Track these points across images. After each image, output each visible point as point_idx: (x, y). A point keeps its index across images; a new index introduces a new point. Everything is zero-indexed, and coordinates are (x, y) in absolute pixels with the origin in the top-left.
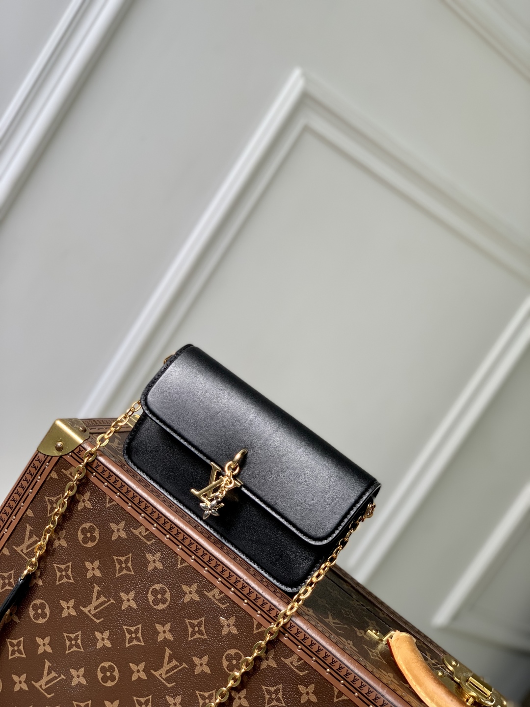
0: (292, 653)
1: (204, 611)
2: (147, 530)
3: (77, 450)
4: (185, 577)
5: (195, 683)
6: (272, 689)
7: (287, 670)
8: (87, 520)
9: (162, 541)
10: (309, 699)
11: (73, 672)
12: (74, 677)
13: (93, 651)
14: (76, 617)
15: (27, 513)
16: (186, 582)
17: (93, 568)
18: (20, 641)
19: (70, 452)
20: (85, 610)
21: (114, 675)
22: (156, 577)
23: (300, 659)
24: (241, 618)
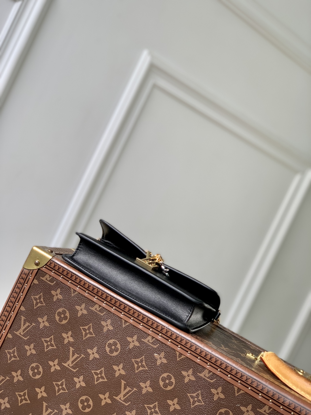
0: (204, 369)
1: (143, 352)
2: (100, 306)
3: (49, 263)
4: (128, 332)
5: (143, 400)
6: (194, 395)
7: (202, 381)
8: (61, 307)
9: (110, 312)
10: (219, 397)
11: (62, 407)
12: (63, 410)
13: (74, 391)
14: (61, 370)
15: (21, 309)
16: (129, 335)
17: (68, 337)
18: (25, 393)
20: (66, 365)
21: (90, 404)
22: (109, 335)
23: (210, 372)
24: (168, 352)
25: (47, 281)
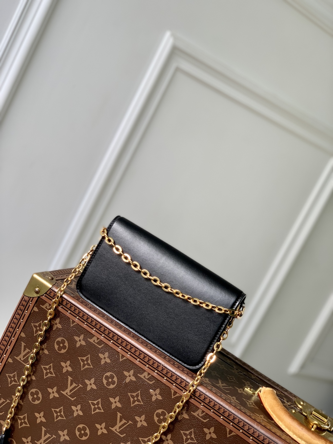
0: (198, 408)
1: (139, 386)
2: (98, 338)
3: (49, 292)
4: (125, 366)
5: (138, 433)
6: (188, 432)
7: (195, 419)
8: (60, 336)
9: (108, 345)
10: (211, 437)
11: (60, 433)
12: (61, 436)
13: (72, 419)
14: (59, 398)
15: (21, 335)
16: (126, 369)
17: (66, 366)
18: (25, 416)
19: (45, 294)
20: (64, 393)
21: (86, 433)
22: (107, 367)
23: (203, 412)
24: (163, 389)
25: (46, 309)
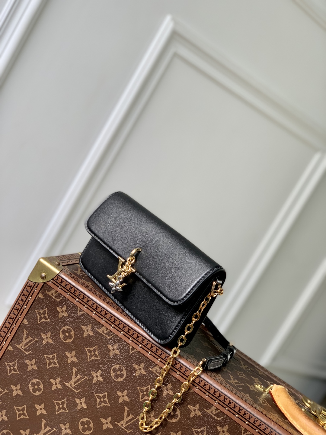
0: (212, 405)
1: (149, 381)
2: (107, 329)
3: (56, 278)
4: (136, 359)
6: (199, 430)
7: (209, 417)
8: (66, 324)
9: (118, 336)
11: (62, 426)
12: (62, 429)
13: (75, 412)
14: (62, 389)
15: (24, 322)
16: (136, 362)
17: (71, 356)
18: (24, 408)
19: (51, 280)
20: (68, 385)
21: (90, 427)
22: (115, 359)
23: (217, 409)
24: (175, 385)
25: (52, 296)
